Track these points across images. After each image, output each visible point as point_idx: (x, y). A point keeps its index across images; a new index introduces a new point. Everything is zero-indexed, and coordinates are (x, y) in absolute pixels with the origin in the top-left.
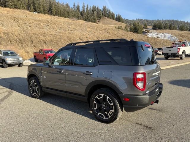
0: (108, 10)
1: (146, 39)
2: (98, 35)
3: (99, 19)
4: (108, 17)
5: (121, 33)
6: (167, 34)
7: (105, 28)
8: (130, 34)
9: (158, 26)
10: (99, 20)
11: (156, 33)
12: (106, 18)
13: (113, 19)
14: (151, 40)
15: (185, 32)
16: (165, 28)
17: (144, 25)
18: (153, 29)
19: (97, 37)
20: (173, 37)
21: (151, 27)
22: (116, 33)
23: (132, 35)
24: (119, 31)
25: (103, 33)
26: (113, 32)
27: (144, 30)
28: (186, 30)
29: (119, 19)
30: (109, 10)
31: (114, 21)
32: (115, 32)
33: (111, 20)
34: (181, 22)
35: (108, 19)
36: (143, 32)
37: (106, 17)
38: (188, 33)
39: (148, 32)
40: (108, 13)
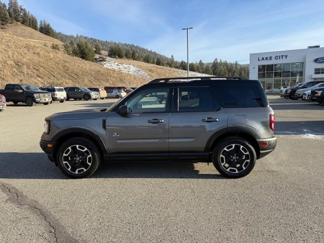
0: (21, 9)
1: (106, 71)
2: (15, 56)
3: (3, 24)
4: (23, 23)
5: (61, 58)
6: (131, 67)
7: (26, 44)
8: (78, 61)
9: (116, 52)
10: (2, 26)
11: (116, 63)
12: (19, 23)
13: (35, 28)
14: (113, 73)
15: (152, 65)
16: (127, 56)
17: (96, 48)
18: (110, 55)
19: (14, 61)
20: (140, 71)
21: (106, 53)
22: (52, 56)
23: (82, 63)
24: (56, 52)
25: (25, 53)
26: (46, 54)
27: (97, 56)
28: (153, 63)
29: (46, 30)
30: (25, 10)
31: (38, 34)
32: (49, 54)
33: (30, 30)
34: (144, 49)
35: (24, 27)
36: (96, 59)
37: (18, 21)
38: (156, 67)
39: (104, 60)
40: (21, 14)
